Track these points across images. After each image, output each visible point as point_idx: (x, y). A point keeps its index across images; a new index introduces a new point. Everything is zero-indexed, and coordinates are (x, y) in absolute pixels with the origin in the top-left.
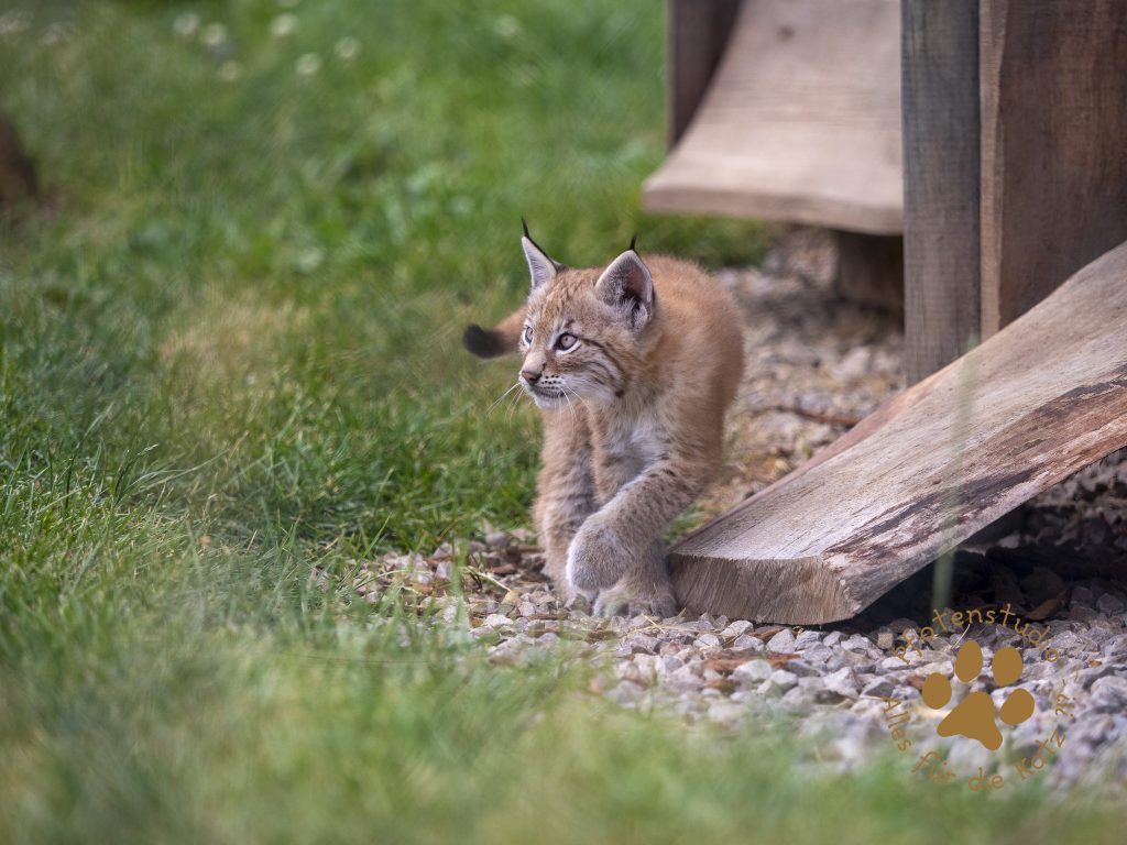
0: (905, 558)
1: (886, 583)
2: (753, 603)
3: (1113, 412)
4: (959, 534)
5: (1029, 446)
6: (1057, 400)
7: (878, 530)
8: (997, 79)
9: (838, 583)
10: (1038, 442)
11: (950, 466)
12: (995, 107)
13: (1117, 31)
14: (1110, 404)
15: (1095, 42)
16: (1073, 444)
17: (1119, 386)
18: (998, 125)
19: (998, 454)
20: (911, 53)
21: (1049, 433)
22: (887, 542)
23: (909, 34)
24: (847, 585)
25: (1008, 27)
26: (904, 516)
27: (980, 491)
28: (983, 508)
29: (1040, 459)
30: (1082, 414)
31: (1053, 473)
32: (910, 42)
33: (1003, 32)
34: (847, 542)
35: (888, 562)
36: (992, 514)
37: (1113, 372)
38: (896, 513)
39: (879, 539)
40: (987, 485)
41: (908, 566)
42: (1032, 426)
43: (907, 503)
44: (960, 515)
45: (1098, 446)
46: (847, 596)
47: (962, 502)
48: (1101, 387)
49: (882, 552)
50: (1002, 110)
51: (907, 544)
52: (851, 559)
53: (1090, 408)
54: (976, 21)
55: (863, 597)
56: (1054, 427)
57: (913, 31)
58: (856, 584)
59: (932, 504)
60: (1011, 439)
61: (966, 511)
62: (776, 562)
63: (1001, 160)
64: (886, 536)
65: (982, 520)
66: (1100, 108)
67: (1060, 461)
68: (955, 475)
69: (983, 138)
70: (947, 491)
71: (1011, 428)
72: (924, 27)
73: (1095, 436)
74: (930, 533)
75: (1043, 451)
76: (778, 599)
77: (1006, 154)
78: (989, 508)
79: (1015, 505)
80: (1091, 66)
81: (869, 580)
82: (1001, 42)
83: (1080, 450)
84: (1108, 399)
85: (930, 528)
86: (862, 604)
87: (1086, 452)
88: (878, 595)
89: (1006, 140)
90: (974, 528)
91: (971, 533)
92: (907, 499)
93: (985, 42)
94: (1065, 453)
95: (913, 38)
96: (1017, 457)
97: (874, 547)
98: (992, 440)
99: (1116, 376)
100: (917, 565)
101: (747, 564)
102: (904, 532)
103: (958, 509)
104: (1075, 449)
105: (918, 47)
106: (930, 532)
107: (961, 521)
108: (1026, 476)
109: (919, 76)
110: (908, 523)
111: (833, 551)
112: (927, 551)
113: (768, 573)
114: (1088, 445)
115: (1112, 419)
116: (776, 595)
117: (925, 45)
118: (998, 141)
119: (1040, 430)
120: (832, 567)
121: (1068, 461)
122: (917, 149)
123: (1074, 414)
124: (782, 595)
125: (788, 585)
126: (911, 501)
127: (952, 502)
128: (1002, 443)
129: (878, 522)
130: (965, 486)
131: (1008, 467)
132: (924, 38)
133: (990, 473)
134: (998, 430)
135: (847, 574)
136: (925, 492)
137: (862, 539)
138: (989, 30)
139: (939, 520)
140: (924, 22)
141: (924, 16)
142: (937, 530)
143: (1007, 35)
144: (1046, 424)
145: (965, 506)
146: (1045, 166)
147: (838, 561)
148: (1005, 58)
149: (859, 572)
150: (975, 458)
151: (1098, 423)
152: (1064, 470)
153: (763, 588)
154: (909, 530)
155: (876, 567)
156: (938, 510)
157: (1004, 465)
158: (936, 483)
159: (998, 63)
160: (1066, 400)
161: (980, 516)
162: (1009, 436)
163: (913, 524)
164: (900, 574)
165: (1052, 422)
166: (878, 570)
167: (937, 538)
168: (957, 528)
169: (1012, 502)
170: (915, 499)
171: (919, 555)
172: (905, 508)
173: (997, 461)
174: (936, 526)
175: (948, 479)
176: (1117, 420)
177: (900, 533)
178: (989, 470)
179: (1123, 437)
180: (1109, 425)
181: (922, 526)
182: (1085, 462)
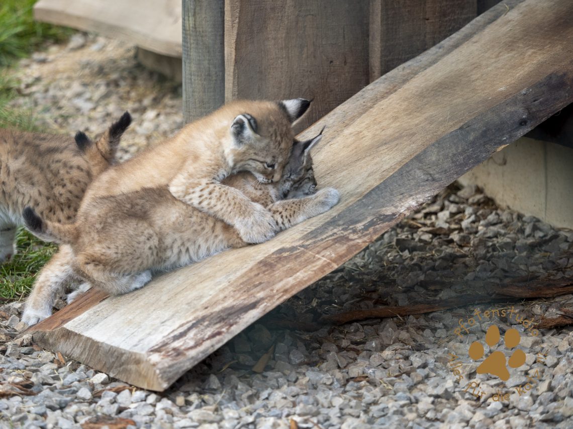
0: (190, 356)
1: (180, 371)
2: (108, 366)
3: (300, 265)
4: (219, 342)
5: (256, 286)
6: (269, 257)
7: (176, 338)
8: (234, 46)
9: (155, 372)
10: (260, 283)
11: (213, 297)
12: (233, 60)
13: (298, 15)
14: (299, 260)
15: (286, 23)
16: (279, 286)
17: (303, 249)
18: (234, 70)
19: (239, 291)
20: (188, 29)
21: (265, 278)
22: (181, 346)
23: (186, 18)
24: (160, 373)
25: (239, 17)
26: (189, 329)
27: (230, 314)
28: (231, 325)
29: (261, 295)
30: (283, 266)
31: (269, 304)
32: (187, 22)
33: (237, 20)
34: (160, 345)
35: (181, 359)
36: (237, 329)
37: (300, 239)
38: (185, 327)
39: (176, 344)
40: (233, 310)
41: (192, 361)
42: (256, 272)
43: (190, 321)
44: (219, 330)
45: (293, 287)
46: (160, 380)
47: (220, 322)
48: (292, 249)
49: (178, 352)
50: (236, 61)
51: (192, 348)
52: (162, 357)
53: (288, 262)
54: (223, 13)
55: (169, 380)
56: (268, 274)
57: (189, 17)
58: (165, 372)
59: (204, 322)
60: (246, 281)
61: (222, 327)
62: (121, 349)
63: (236, 89)
64: (180, 342)
65: (231, 333)
66: (288, 57)
67: (272, 297)
68: (216, 303)
69: (226, 75)
70: (212, 314)
71: (246, 274)
72: (194, 15)
73: (291, 281)
74: (204, 341)
75: (263, 289)
76: (122, 368)
77: (238, 85)
78: (235, 326)
79: (249, 324)
80: (284, 35)
81: (171, 369)
82: (236, 25)
83: (282, 290)
84: (297, 257)
85: (203, 338)
86: (169, 384)
87: (286, 291)
88: (176, 378)
89: (238, 77)
90: (226, 338)
91: (225, 341)
92: (190, 319)
93: (227, 25)
94: (275, 291)
95: (189, 20)
96: (250, 293)
97: (174, 349)
98: (235, 281)
99: (301, 242)
100: (197, 360)
101: (104, 345)
102: (189, 340)
103: (218, 326)
104: (279, 289)
105: (191, 25)
107: (219, 333)
108: (253, 306)
109: (192, 41)
110: (191, 334)
111: (152, 351)
112: (203, 352)
113: (116, 353)
114: (287, 287)
115: (300, 270)
116: (120, 366)
117: (195, 25)
118: (234, 78)
119: (261, 275)
120: (152, 362)
121: (277, 297)
122: (191, 79)
123: (279, 265)
124: (124, 366)
125: (127, 362)
126: (193, 320)
127: (215, 322)
128: (241, 284)
129: (176, 333)
130: (222, 311)
131: (245, 299)
132: (195, 21)
133: (234, 303)
134: (239, 274)
135: (160, 366)
136: (201, 314)
137: (167, 344)
138: (230, 19)
139: (209, 332)
140: (195, 12)
141: (195, 9)
142: (208, 339)
143: (239, 22)
144: (264, 272)
145: (222, 324)
146: (259, 90)
147: (155, 358)
148: (238, 34)
149: (166, 365)
150: (226, 293)
151: (291, 272)
152: (274, 303)
153: (113, 360)
154: (192, 339)
155: (175, 362)
156: (208, 326)
157: (242, 298)
158: (206, 308)
159: (234, 37)
160: (275, 256)
161: (230, 331)
162: (245, 279)
163: (195, 335)
164: (188, 365)
165: (267, 270)
166: (176, 364)
167: (207, 344)
168: (218, 337)
169: (247, 322)
170: (195, 318)
171: (198, 354)
172: (190, 324)
173: (238, 295)
174: (207, 337)
175: (212, 306)
176: (302, 271)
177: (187, 341)
178: (234, 301)
179: (306, 281)
180: (298, 274)
181: (199, 336)
182: (285, 297)
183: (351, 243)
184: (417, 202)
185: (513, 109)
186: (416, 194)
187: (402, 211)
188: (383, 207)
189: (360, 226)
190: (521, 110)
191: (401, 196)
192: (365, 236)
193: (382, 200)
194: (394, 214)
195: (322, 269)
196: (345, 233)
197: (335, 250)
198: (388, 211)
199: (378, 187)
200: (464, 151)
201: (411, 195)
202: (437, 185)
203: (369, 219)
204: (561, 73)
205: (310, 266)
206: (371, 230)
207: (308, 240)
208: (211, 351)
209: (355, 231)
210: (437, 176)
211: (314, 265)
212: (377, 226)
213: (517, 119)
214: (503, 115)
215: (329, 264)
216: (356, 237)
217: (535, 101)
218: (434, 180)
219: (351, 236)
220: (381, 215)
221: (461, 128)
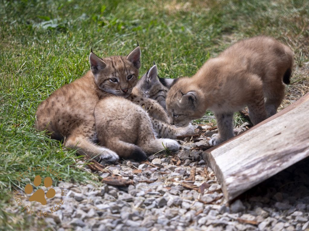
0: (251, 180)
4: (272, 172)
7: (248, 168)
9: (227, 189)
22: (249, 173)
26: (258, 163)
27: (286, 155)
28: (284, 162)
34: (236, 172)
35: (245, 181)
36: (286, 165)
38: (256, 161)
39: (246, 172)
40: (289, 153)
43: (261, 158)
44: (275, 165)
46: (228, 194)
47: (278, 159)
49: (245, 177)
51: (254, 175)
52: (234, 179)
55: (234, 195)
58: (232, 190)
60: (304, 134)
61: (277, 163)
64: (249, 170)
68: (280, 147)
70: (276, 154)
78: (286, 163)
81: (237, 188)
90: (278, 170)
91: (276, 172)
97: (244, 175)
100: (255, 183)
106: (263, 170)
107: (274, 167)
108: (302, 150)
110: (258, 166)
111: (230, 175)
112: (260, 178)
126: (263, 157)
127: (275, 159)
128: (301, 135)
129: (249, 165)
130: (282, 153)
133: (292, 148)
135: (230, 186)
136: (269, 153)
137: (241, 171)
139: (268, 166)
142: (266, 170)
145: (278, 161)
147: (230, 180)
149: (235, 185)
150: (290, 141)
154: (257, 169)
155: (241, 183)
157: (298, 145)
158: (275, 149)
161: (282, 166)
163: (260, 167)
164: (248, 186)
166: (241, 185)
168: (273, 170)
169: (294, 161)
170: (265, 156)
171: (257, 179)
172: (259, 160)
173: (296, 143)
175: (278, 148)
177: (254, 170)
178: (292, 146)
181: (262, 168)
208: (265, 178)
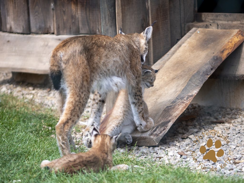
0: (160, 136)
3: (175, 110)
4: (166, 131)
6: (165, 109)
10: (168, 116)
16: (173, 115)
17: (173, 106)
19: (163, 118)
21: (168, 114)
27: (164, 124)
28: (167, 127)
29: (170, 118)
34: (151, 133)
35: (158, 136)
36: (169, 127)
42: (164, 113)
45: (177, 115)
46: (156, 142)
48: (171, 106)
51: (160, 133)
53: (172, 110)
59: (159, 126)
62: (136, 137)
65: (168, 129)
67: (173, 118)
70: (160, 124)
71: (162, 114)
74: (162, 131)
81: (158, 139)
84: (173, 108)
86: (158, 143)
88: (159, 141)
91: (167, 131)
96: (166, 118)
97: (155, 134)
100: (162, 136)
108: (169, 121)
110: (158, 130)
111: (150, 135)
112: (163, 134)
114: (175, 115)
119: (166, 114)
123: (170, 111)
125: (139, 140)
128: (162, 116)
130: (162, 123)
131: (166, 120)
136: (156, 125)
142: (163, 131)
145: (164, 126)
147: (152, 137)
151: (174, 112)
152: (174, 120)
160: (167, 108)
164: (161, 138)
165: (167, 112)
167: (163, 132)
169: (170, 125)
172: (156, 128)
173: (164, 119)
174: (162, 130)
175: (158, 122)
176: (177, 111)
177: (157, 132)
178: (164, 120)
179: (179, 114)
180: (176, 112)
181: (160, 130)
182: (177, 118)
183: (186, 103)
184: (197, 91)
185: (208, 66)
186: (195, 89)
187: (194, 94)
188: (188, 93)
189: (185, 99)
190: (210, 66)
191: (191, 90)
192: (188, 101)
193: (187, 92)
194: (192, 95)
195: (182, 110)
196: (182, 101)
197: (182, 105)
198: (190, 94)
199: (184, 89)
200: (201, 78)
201: (194, 90)
202: (199, 87)
203: (186, 97)
204: (216, 56)
205: (178, 110)
206: (188, 99)
207: (173, 104)
208: (165, 134)
209: (185, 100)
210: (197, 84)
211: (179, 109)
212: (190, 98)
213: (210, 68)
214: (206, 67)
215: (183, 109)
216: (186, 101)
217: (212, 63)
218: (197, 85)
219: (184, 101)
220: (189, 96)
221: (197, 72)
